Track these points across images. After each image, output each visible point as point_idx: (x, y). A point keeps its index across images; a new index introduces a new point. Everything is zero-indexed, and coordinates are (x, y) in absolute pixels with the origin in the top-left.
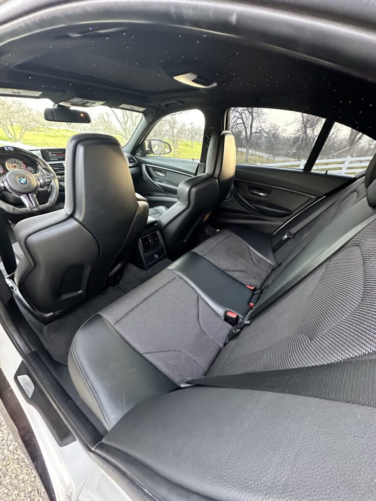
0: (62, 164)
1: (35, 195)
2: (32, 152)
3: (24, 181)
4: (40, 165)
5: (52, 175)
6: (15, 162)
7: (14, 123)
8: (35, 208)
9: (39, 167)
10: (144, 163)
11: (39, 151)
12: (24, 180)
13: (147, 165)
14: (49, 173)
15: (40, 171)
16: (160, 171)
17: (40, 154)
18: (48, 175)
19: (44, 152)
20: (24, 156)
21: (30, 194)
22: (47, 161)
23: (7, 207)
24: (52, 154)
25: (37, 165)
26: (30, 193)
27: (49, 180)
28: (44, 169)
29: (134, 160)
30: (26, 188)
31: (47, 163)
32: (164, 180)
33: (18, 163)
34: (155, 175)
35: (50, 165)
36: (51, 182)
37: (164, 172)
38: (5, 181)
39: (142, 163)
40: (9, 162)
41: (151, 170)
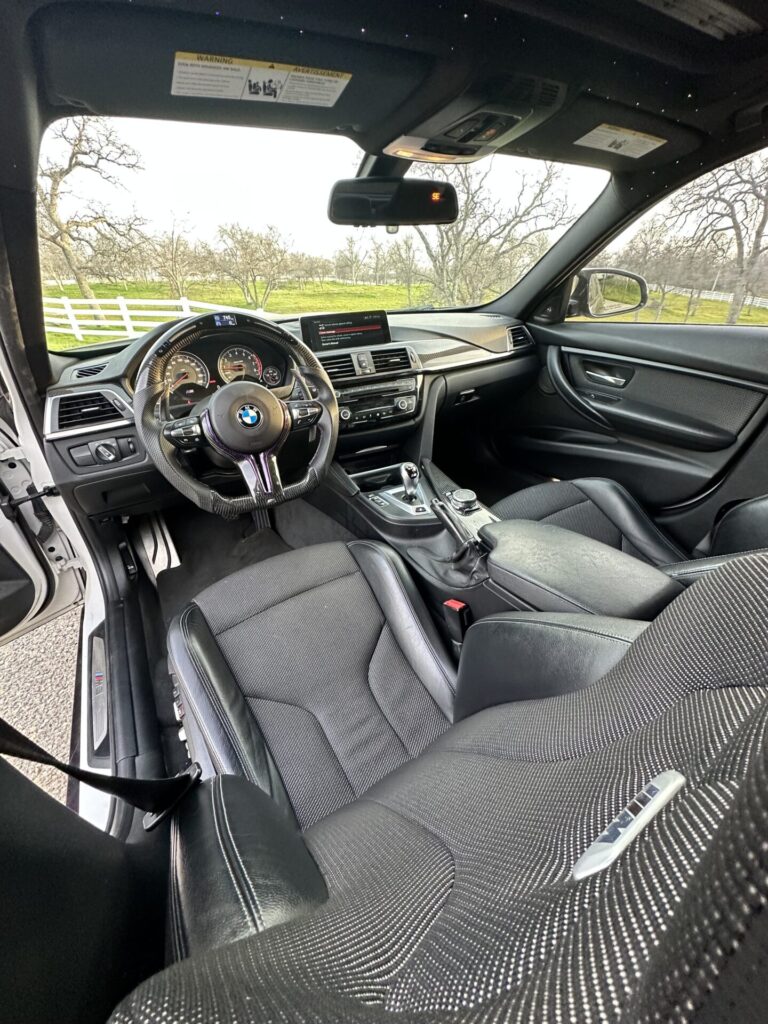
0: (348, 356)
1: (274, 459)
2: (281, 326)
3: (252, 418)
4: (299, 364)
5: (325, 395)
6: (240, 357)
7: (258, 278)
8: (270, 496)
9: (296, 369)
10: (555, 345)
11: (298, 324)
12: (252, 413)
13: (564, 349)
14: (318, 387)
15: (294, 379)
16: (609, 367)
17: (300, 329)
18: (314, 395)
19: (308, 325)
20: (261, 339)
21: (262, 455)
22: (314, 350)
23: (199, 495)
24: (327, 329)
25: (288, 365)
26: (263, 450)
27: (317, 410)
28: (306, 376)
29: (525, 335)
30: (255, 438)
31: (315, 356)
32: (618, 394)
33: (245, 359)
34: (585, 380)
35: (321, 359)
36: (321, 413)
37: (627, 371)
38: (205, 416)
39: (548, 344)
40: (227, 357)
41: (574, 363)
